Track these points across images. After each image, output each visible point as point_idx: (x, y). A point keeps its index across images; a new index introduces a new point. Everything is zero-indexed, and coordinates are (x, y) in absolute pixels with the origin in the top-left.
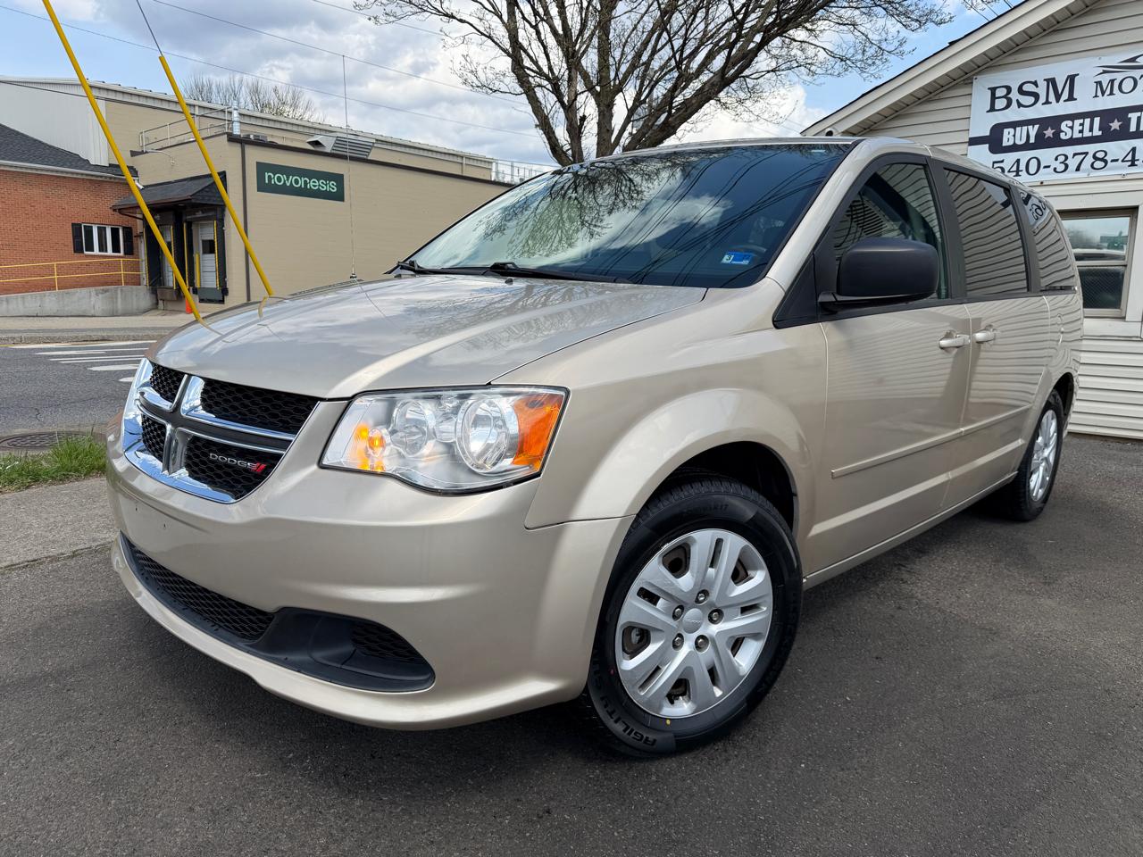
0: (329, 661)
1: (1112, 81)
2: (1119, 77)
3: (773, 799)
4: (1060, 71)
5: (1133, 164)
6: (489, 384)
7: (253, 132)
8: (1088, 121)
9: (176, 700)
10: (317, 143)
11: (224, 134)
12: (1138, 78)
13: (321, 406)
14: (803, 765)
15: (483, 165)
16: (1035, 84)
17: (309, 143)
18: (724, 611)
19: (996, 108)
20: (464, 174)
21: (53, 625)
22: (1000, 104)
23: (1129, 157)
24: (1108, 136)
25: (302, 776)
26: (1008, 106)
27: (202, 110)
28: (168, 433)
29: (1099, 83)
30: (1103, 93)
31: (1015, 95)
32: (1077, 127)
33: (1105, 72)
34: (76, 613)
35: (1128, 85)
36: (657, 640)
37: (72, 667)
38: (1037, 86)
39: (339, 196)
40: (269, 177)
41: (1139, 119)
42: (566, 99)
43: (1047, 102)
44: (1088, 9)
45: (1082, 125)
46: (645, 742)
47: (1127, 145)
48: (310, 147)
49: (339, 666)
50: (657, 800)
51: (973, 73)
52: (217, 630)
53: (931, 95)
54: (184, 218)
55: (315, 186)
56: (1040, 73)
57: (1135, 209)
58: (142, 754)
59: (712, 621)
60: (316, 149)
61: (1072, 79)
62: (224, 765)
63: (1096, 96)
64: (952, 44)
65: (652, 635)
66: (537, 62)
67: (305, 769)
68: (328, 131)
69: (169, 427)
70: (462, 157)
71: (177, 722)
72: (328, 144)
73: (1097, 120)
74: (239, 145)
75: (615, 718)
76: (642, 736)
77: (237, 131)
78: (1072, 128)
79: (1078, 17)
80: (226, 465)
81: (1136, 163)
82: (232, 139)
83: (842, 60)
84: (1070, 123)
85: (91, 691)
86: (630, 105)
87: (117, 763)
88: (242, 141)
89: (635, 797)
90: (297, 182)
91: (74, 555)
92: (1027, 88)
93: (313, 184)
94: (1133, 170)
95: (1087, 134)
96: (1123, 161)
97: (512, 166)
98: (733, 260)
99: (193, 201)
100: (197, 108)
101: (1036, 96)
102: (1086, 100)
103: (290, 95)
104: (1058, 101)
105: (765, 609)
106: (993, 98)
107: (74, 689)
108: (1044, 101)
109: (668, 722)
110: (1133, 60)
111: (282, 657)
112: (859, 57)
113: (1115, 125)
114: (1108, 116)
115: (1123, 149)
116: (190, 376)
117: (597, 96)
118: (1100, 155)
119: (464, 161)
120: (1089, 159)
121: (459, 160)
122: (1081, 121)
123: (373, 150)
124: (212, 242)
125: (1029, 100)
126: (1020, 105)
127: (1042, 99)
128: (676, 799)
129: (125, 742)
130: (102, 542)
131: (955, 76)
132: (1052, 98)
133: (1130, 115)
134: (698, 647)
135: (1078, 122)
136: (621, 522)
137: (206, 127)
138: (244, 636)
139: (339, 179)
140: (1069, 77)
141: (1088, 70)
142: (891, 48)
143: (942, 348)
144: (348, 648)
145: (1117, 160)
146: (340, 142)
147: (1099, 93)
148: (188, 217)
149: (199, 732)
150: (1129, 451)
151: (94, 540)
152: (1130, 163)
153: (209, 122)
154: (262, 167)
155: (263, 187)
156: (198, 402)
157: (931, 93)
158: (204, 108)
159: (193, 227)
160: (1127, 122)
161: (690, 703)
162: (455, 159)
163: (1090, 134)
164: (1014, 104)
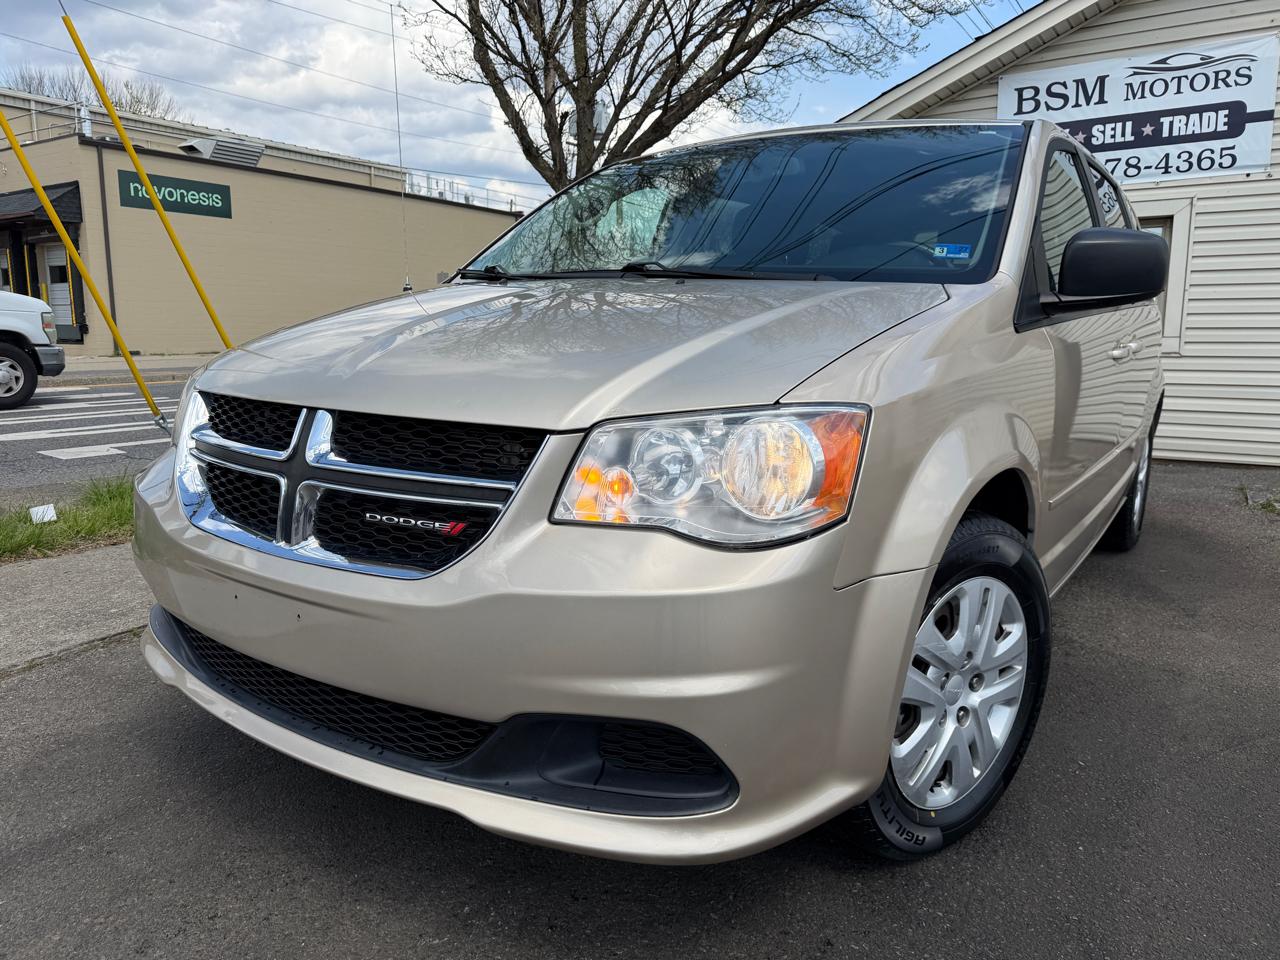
0: (569, 780)
1: (1143, 84)
2: (1150, 79)
3: (1073, 894)
4: (1089, 72)
5: (1166, 172)
6: (777, 402)
7: (109, 134)
8: (1119, 125)
9: (271, 850)
10: (191, 149)
11: (75, 134)
12: (1169, 81)
13: (552, 441)
14: (1081, 848)
15: (395, 176)
16: (1064, 85)
17: (182, 148)
18: (985, 675)
19: (1024, 110)
20: (373, 186)
21: (45, 764)
22: (1028, 106)
23: (1163, 164)
24: (1141, 141)
25: (495, 934)
26: (1037, 108)
27: (40, 106)
28: (283, 489)
29: (1130, 85)
30: (1134, 96)
31: (1043, 97)
32: (1109, 132)
33: (1135, 73)
34: (71, 744)
35: (1159, 88)
36: (928, 718)
37: (100, 820)
38: (1066, 88)
39: (225, 212)
40: (136, 188)
41: (1171, 123)
42: (542, 92)
43: (1077, 105)
44: (1116, 6)
45: (1114, 129)
46: (915, 843)
47: (1159, 151)
48: (182, 153)
49: (592, 786)
50: (946, 912)
51: (997, 73)
52: (381, 753)
53: (954, 96)
54: (24, 239)
55: (194, 200)
56: (1068, 73)
57: (1171, 218)
58: (259, 932)
59: (972, 687)
60: (190, 155)
61: (1102, 80)
62: (382, 933)
63: (1127, 99)
64: (978, 39)
65: (924, 712)
66: (508, 47)
67: (494, 924)
68: (204, 135)
69: (283, 482)
70: (370, 167)
71: (288, 880)
72: (206, 149)
73: (1129, 125)
74: (95, 149)
75: (890, 819)
76: (913, 835)
77: (87, 130)
78: (1103, 132)
79: (1106, 14)
80: (397, 527)
81: (1170, 170)
82: (85, 141)
83: (844, 55)
84: (1101, 127)
85: (143, 850)
86: (617, 102)
87: (228, 949)
88: (100, 145)
89: (919, 911)
90: (171, 194)
91: (31, 667)
92: (1056, 89)
93: (191, 197)
94: (1166, 177)
95: (1119, 139)
96: (1156, 168)
97: (428, 178)
98: (948, 252)
99: (37, 218)
100: (33, 103)
101: (1065, 98)
102: (1117, 104)
103: (147, 92)
104: (1088, 104)
105: (1020, 668)
106: (1021, 100)
107: (116, 850)
108: (1074, 103)
109: (933, 814)
110: (1163, 61)
111: (501, 781)
112: (863, 53)
113: (1148, 130)
114: (1139, 120)
115: (1157, 155)
116: (313, 411)
117: (574, 92)
118: (1133, 162)
119: (373, 171)
120: (1122, 166)
121: (367, 171)
122: (1113, 125)
123: (263, 158)
124: (63, 269)
125: (1058, 102)
126: (1049, 108)
127: (1072, 101)
128: (966, 907)
129: (225, 916)
130: (64, 646)
131: (979, 75)
132: (1082, 100)
133: (1162, 120)
134: (959, 720)
135: (1109, 126)
136: (927, 573)
137: (48, 126)
138: (430, 759)
139: (224, 191)
140: (1099, 78)
141: (1118, 71)
142: (904, 43)
143: (1115, 359)
144: (594, 762)
145: (1150, 167)
146: (220, 147)
147: (1130, 96)
148: (29, 238)
149: (324, 892)
150: (1172, 472)
151: (53, 645)
152: (1163, 170)
153: (50, 121)
154: (126, 178)
155: (127, 200)
156: (326, 446)
157: (953, 93)
158: (42, 103)
159: (37, 251)
160: (1159, 128)
161: (950, 789)
162: (362, 170)
163: (1122, 140)
164: (1043, 107)
